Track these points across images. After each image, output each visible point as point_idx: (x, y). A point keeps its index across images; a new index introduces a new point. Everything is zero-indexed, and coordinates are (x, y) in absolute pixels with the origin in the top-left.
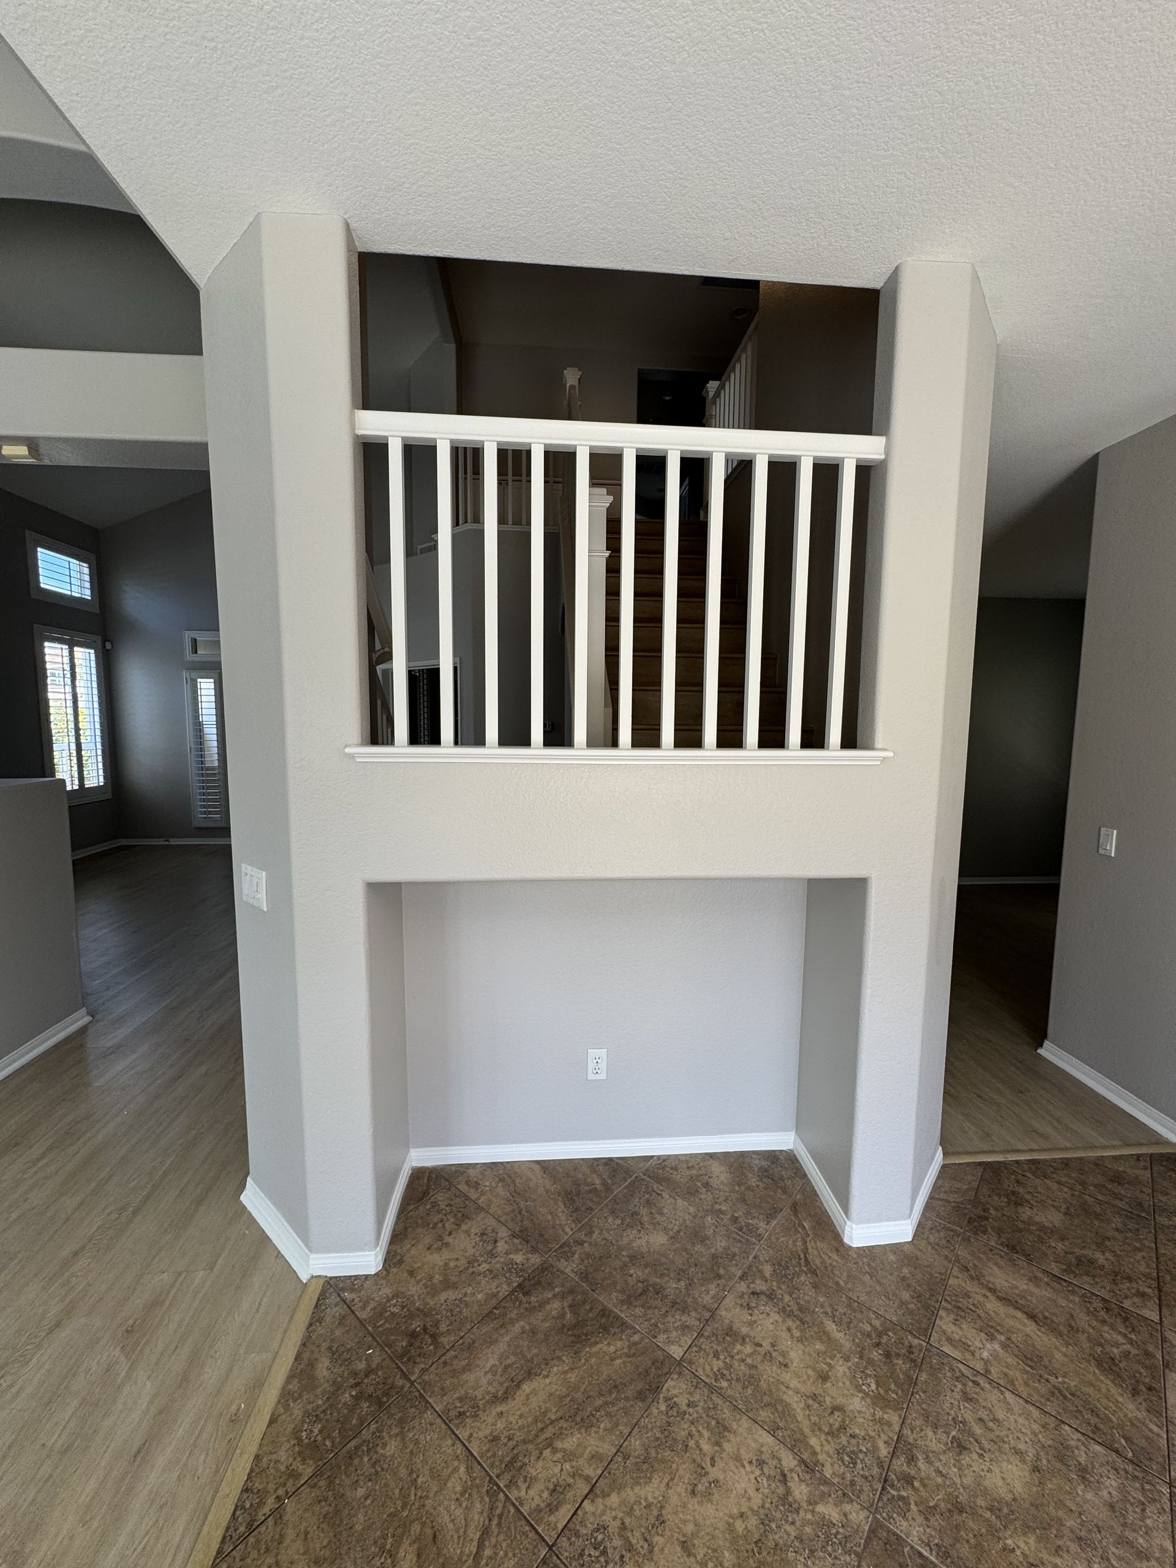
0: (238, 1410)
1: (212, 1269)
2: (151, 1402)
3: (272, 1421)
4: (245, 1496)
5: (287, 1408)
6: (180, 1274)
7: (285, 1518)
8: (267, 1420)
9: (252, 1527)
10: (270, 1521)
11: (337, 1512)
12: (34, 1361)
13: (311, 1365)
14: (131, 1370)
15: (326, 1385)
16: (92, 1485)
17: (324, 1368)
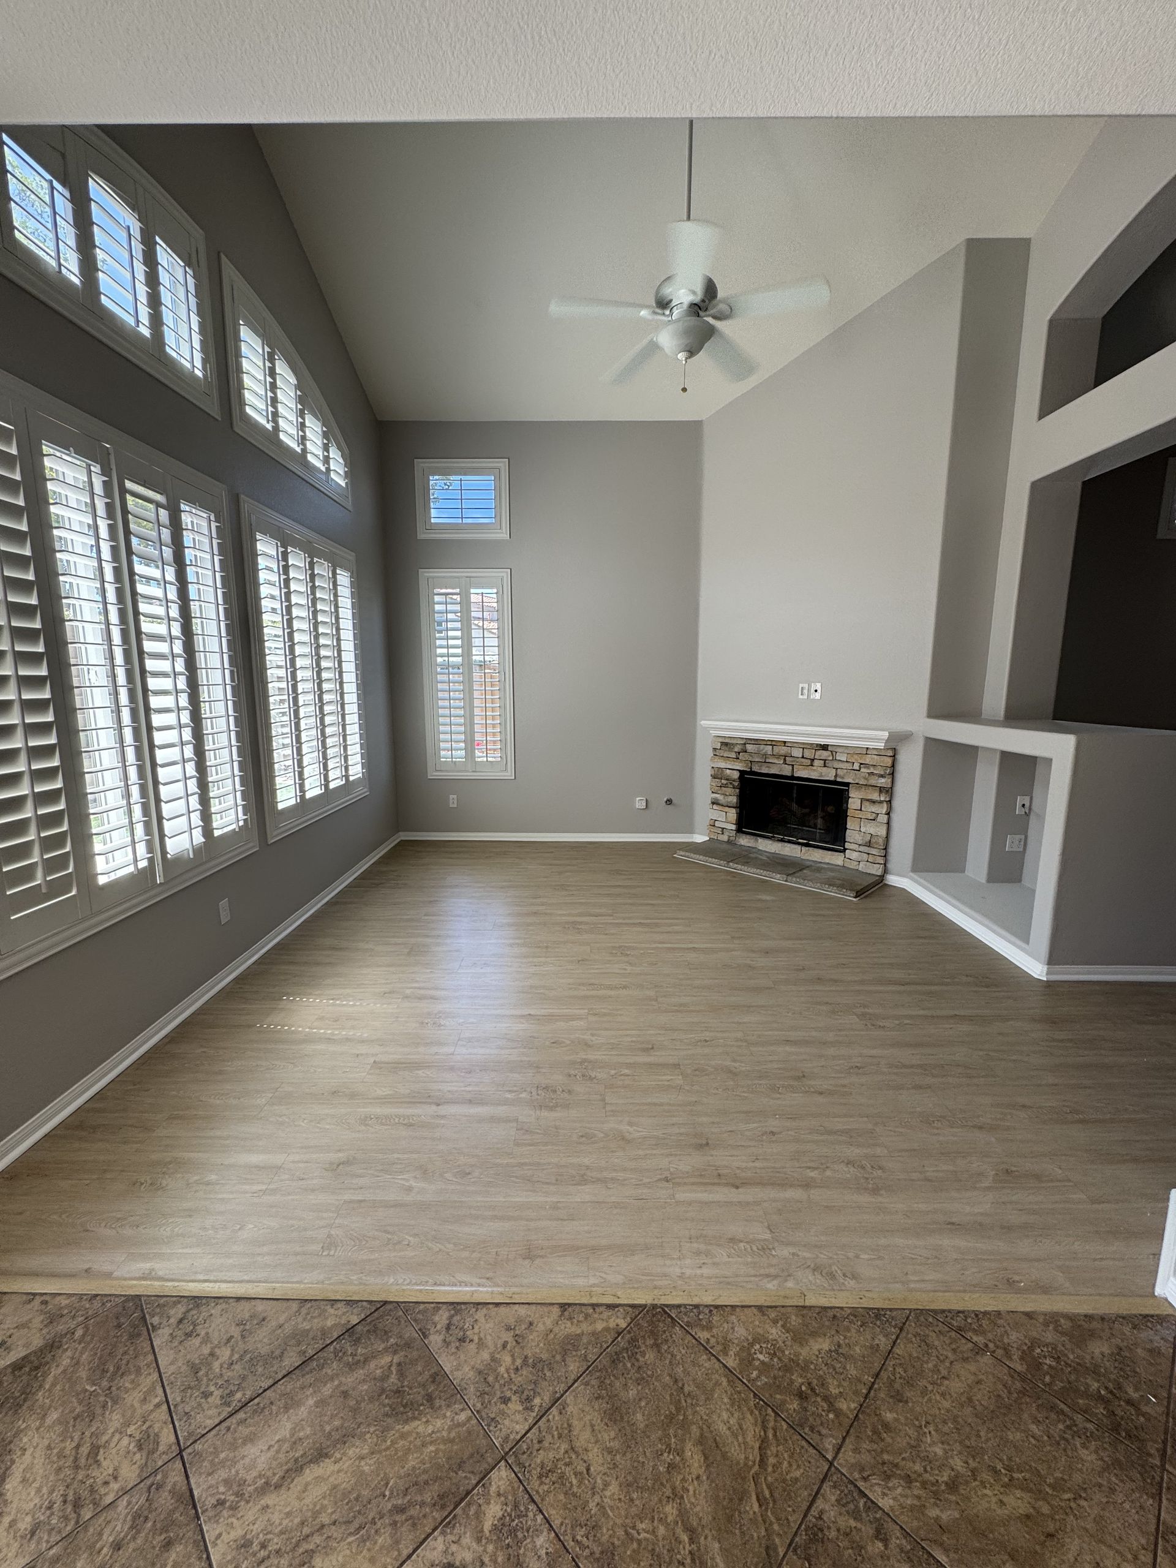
0: (1018, 1282)
1: (1093, 1203)
2: (982, 1214)
3: (1029, 1315)
4: (973, 1315)
5: (1046, 1324)
6: (1070, 1181)
7: (978, 1358)
8: (1028, 1310)
9: (959, 1330)
10: (970, 1345)
11: (1008, 1408)
12: (955, 1130)
13: (1093, 1334)
14: (988, 1188)
15: (1088, 1357)
16: (923, 1207)
17: (1099, 1349)
